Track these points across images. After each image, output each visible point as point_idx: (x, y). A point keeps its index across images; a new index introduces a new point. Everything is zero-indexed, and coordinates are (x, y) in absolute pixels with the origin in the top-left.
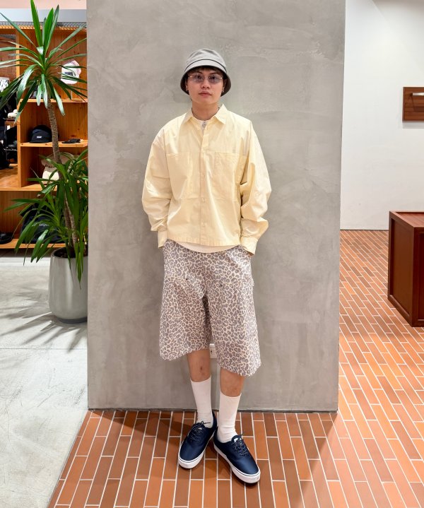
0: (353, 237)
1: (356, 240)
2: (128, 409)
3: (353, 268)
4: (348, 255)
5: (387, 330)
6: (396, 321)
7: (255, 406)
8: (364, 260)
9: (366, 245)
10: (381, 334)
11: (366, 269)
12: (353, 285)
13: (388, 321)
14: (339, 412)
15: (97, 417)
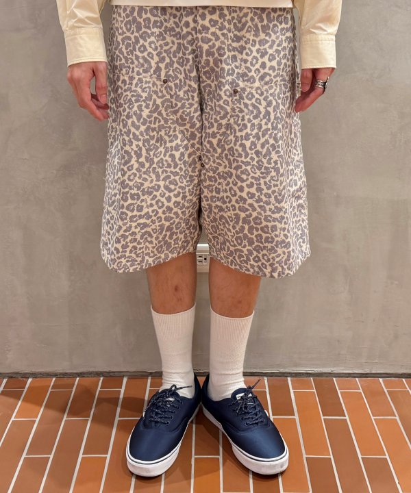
2: (34, 375)
7: (296, 365)
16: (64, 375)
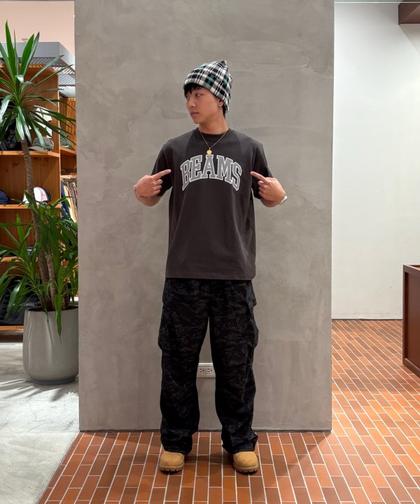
0: (381, 325)
1: (384, 328)
2: (120, 431)
3: (374, 348)
4: (371, 338)
5: (398, 387)
6: (411, 381)
8: (388, 342)
9: (395, 331)
10: (392, 390)
11: (389, 348)
12: (370, 358)
13: (402, 381)
14: (332, 431)
15: (89, 436)
16: (135, 431)
